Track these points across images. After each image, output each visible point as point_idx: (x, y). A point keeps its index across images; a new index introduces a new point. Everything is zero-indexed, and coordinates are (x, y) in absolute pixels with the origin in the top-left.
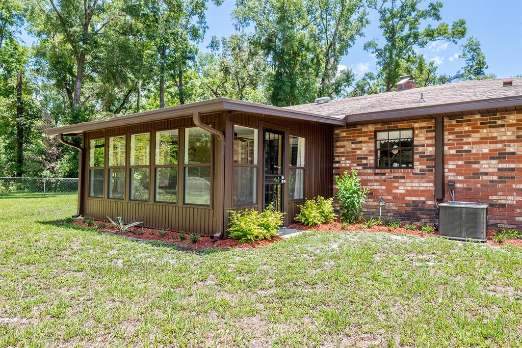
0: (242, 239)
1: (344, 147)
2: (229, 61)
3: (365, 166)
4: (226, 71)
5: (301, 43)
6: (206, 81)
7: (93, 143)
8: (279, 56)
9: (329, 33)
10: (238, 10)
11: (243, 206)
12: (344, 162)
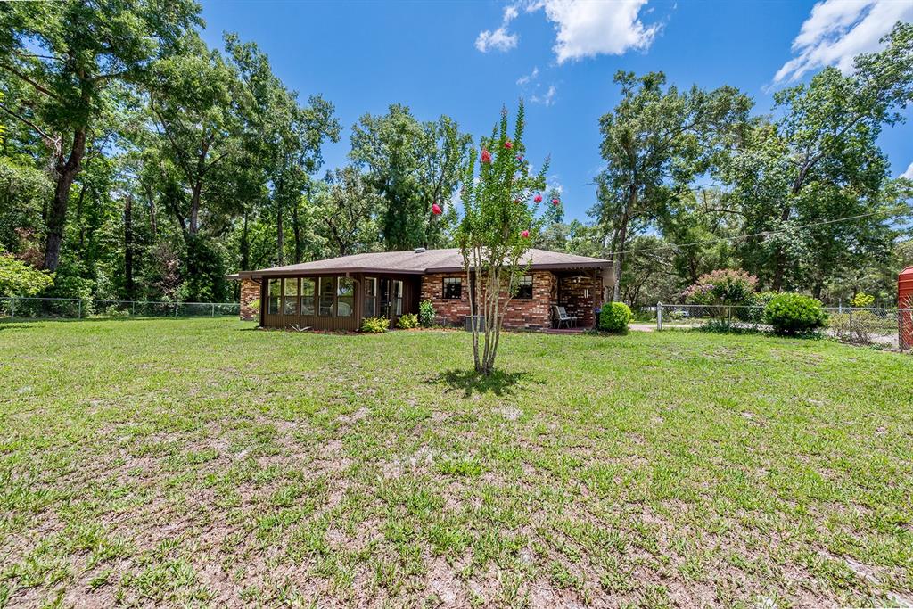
0: (369, 331)
1: (427, 285)
2: (344, 195)
3: (437, 297)
4: (341, 204)
5: (411, 186)
6: (319, 209)
7: (270, 281)
8: (391, 195)
9: (435, 178)
10: (353, 152)
11: (370, 316)
12: (427, 295)
